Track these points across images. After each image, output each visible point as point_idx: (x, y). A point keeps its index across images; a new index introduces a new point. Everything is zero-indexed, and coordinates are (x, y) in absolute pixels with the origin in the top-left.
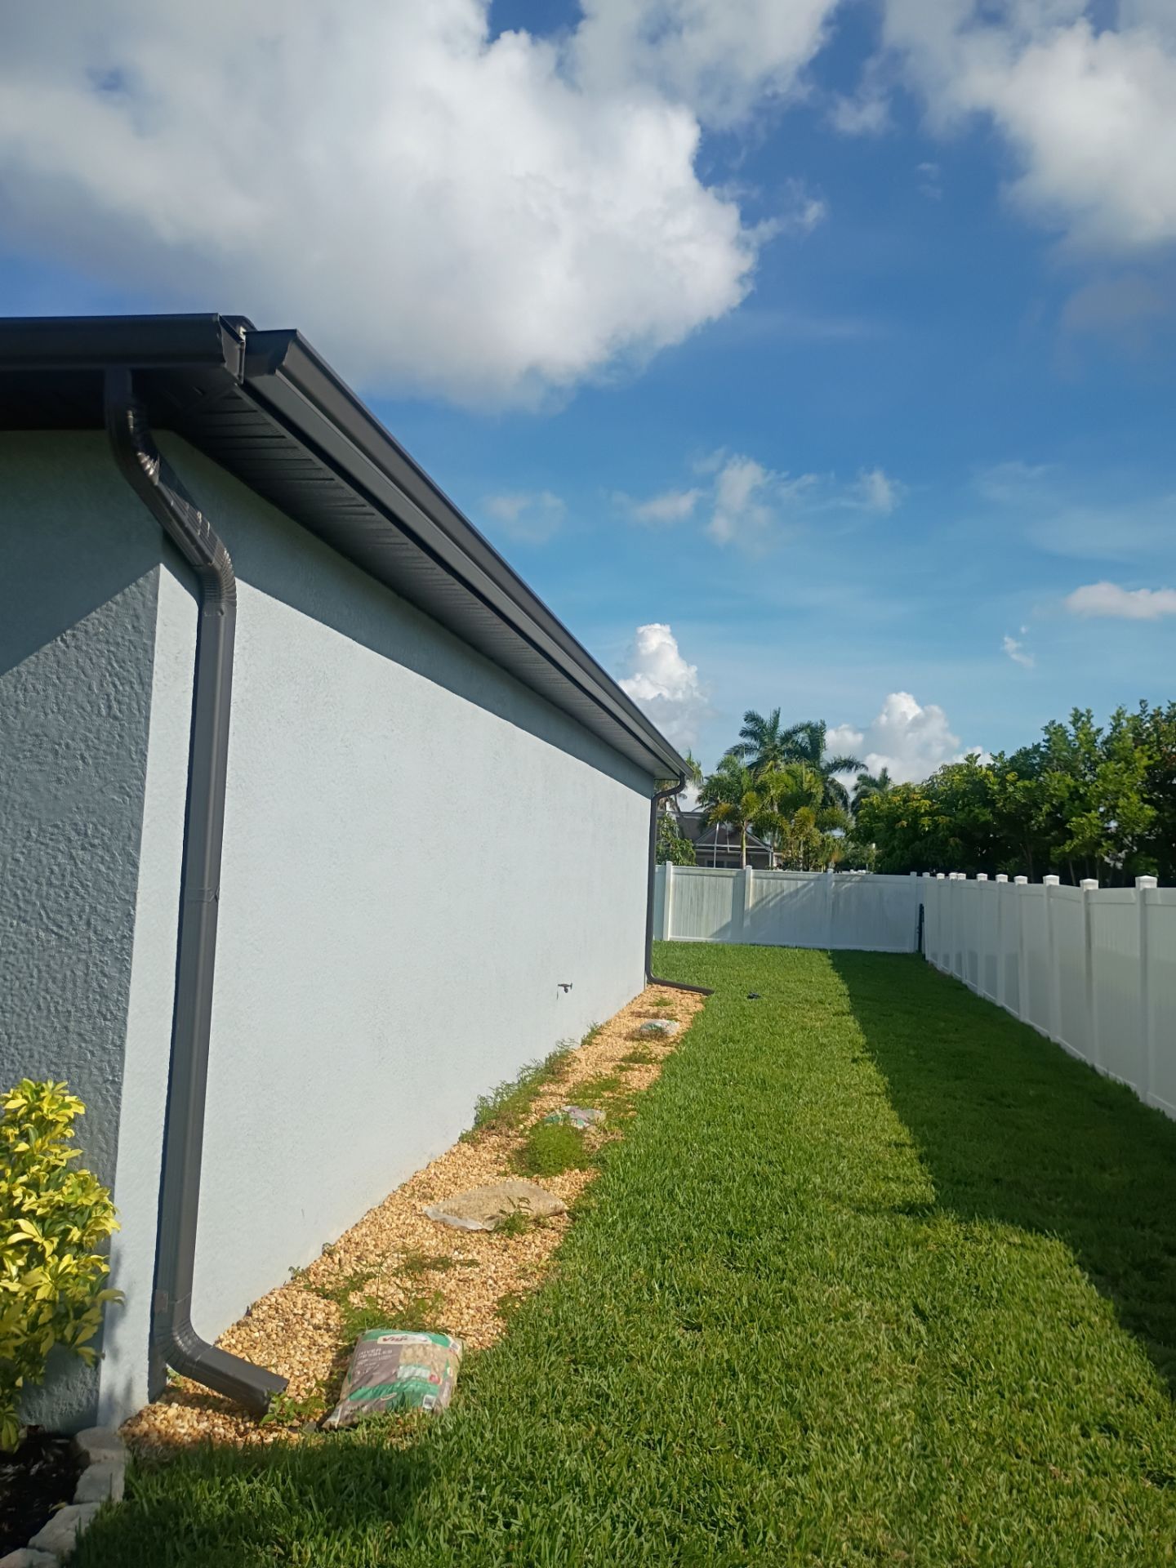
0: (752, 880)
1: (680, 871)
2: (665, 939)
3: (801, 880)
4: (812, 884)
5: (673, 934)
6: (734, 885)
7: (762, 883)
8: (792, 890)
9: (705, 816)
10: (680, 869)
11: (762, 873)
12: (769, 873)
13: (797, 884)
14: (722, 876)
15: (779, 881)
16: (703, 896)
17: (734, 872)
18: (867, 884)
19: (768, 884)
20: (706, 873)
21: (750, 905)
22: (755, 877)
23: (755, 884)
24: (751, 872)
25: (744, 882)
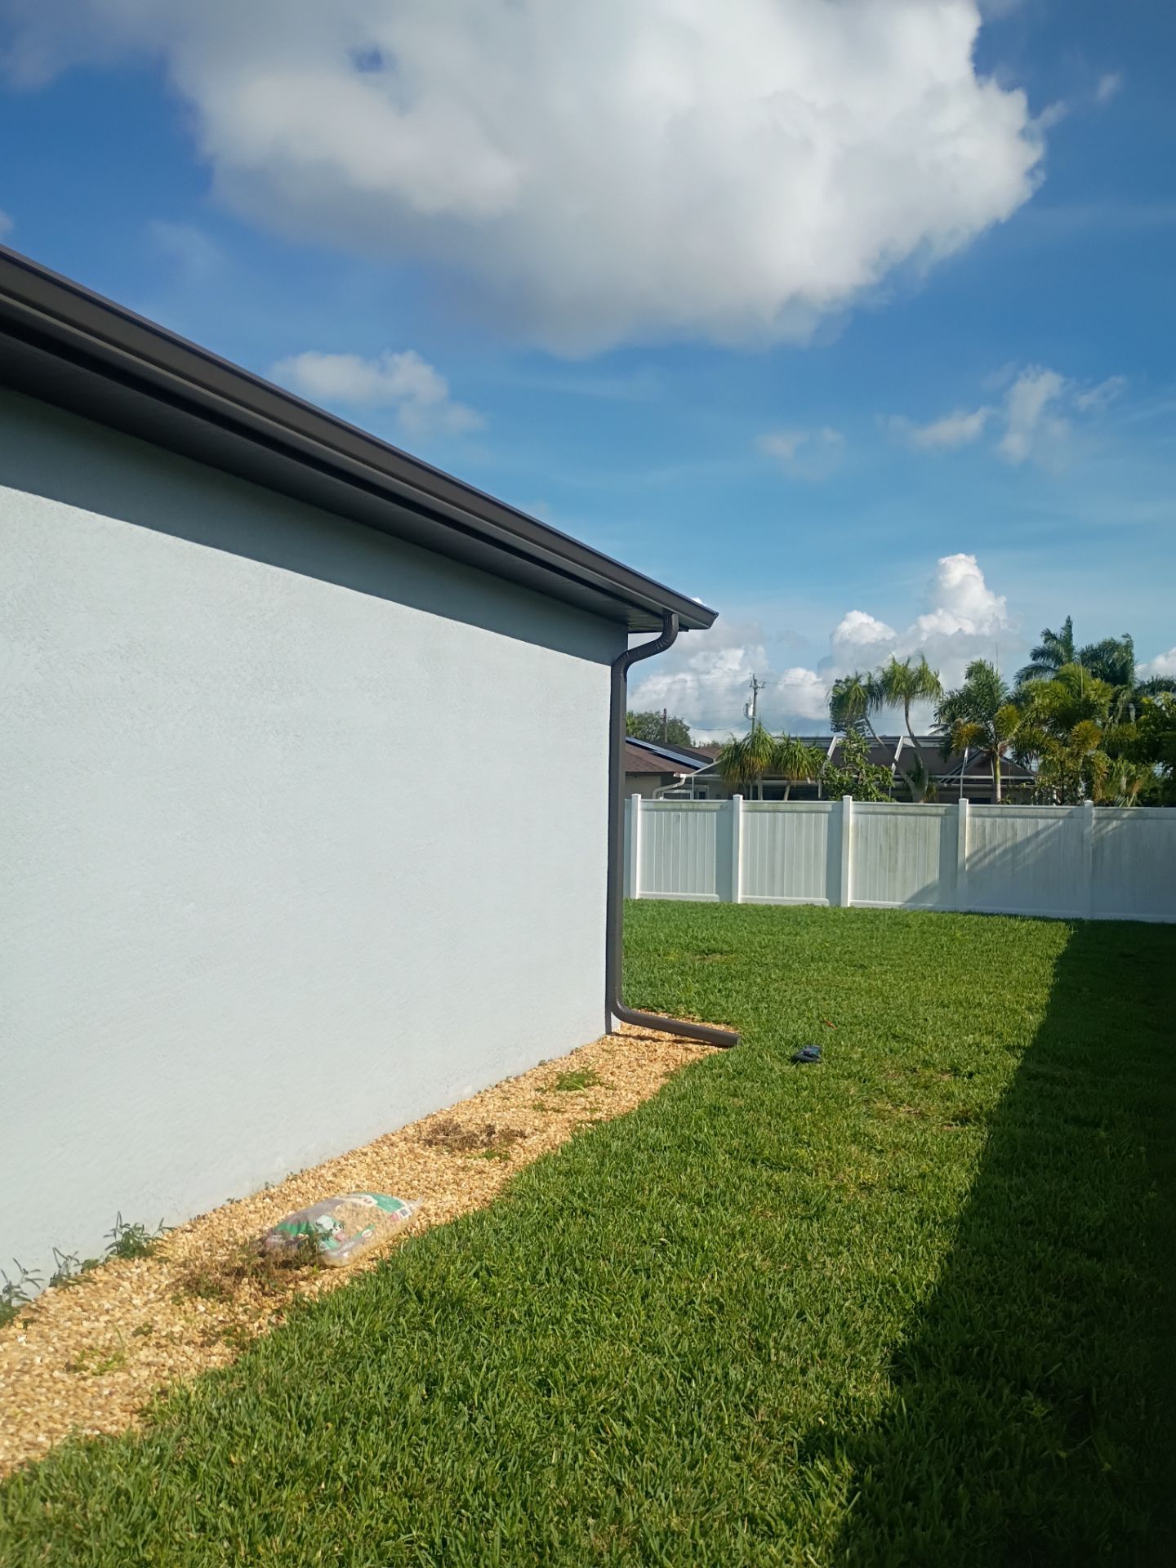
0: (968, 819)
1: (863, 809)
2: (843, 905)
3: (1042, 817)
4: (1061, 823)
5: (855, 897)
6: (943, 827)
7: (983, 823)
8: (1030, 833)
9: (947, 740)
10: (865, 805)
11: (984, 808)
12: (995, 809)
13: (1037, 823)
14: (925, 815)
15: (1009, 820)
16: (897, 843)
17: (942, 808)
18: (1148, 821)
19: (993, 824)
20: (901, 810)
21: (967, 855)
22: (973, 815)
23: (973, 826)
24: (966, 806)
25: (957, 823)
